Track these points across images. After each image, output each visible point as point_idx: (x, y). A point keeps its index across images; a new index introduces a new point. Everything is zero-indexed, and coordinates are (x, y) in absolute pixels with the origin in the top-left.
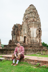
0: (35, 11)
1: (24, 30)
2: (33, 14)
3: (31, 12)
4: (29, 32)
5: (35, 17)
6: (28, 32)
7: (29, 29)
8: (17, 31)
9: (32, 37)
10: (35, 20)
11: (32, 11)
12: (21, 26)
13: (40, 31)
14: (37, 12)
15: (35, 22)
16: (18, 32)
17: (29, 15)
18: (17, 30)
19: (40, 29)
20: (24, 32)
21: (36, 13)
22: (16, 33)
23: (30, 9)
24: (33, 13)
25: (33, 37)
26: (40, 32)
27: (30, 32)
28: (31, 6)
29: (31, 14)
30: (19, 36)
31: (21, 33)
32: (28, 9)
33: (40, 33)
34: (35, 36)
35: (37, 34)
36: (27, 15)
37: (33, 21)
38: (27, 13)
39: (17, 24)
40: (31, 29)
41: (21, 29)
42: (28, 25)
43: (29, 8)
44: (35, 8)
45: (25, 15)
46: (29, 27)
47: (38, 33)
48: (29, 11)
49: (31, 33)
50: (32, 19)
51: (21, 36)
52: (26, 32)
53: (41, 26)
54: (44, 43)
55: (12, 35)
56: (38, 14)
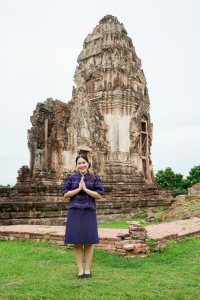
0: (123, 42)
1: (79, 125)
2: (113, 56)
3: (107, 50)
4: (99, 129)
5: (123, 71)
6: (97, 130)
7: (101, 118)
8: (50, 131)
9: (113, 150)
10: (125, 80)
11: (110, 42)
12: (66, 109)
13: (143, 124)
14: (131, 45)
15: (124, 88)
16: (54, 132)
17: (98, 61)
18: (51, 125)
19: (146, 116)
20: (80, 133)
21: (126, 53)
22: (46, 138)
23: (100, 35)
24: (116, 50)
25: (118, 152)
26: (143, 129)
27: (106, 131)
28: (104, 20)
29: (105, 57)
30: (58, 152)
31: (66, 139)
32: (95, 37)
33: (144, 136)
34: (125, 145)
35: (131, 137)
36: (91, 61)
37: (117, 84)
38: (90, 54)
39: (49, 100)
40: (108, 118)
41: (68, 119)
42: (94, 103)
43: (98, 30)
44: (124, 32)
45: (82, 60)
46: (98, 109)
47: (136, 134)
48: (98, 42)
49: (110, 136)
50: (109, 78)
51: (65, 148)
52: (86, 133)
53: (148, 103)
54: (172, 174)
55: (30, 145)
56: (134, 55)
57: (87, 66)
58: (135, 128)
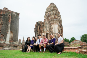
0: (55, 8)
1: (46, 27)
2: (53, 11)
3: (52, 10)
4: (51, 28)
5: (56, 15)
6: (50, 28)
7: (51, 25)
8: (39, 28)
9: (54, 33)
10: (56, 17)
11: (53, 8)
12: (43, 23)
13: (61, 27)
14: (57, 9)
15: (56, 18)
16: (40, 29)
17: (50, 13)
18: (40, 27)
19: (62, 25)
20: (47, 29)
21: (56, 11)
22: (39, 30)
23: (50, 7)
24: (54, 10)
25: (55, 33)
26: (61, 28)
27: (52, 28)
28: (51, 4)
29: (52, 12)
30: (42, 33)
31: (43, 30)
32: (49, 7)
33: (61, 29)
34: (57, 32)
35: (58, 30)
36: (48, 13)
37: (55, 18)
38: (48, 11)
39: (39, 21)
40: (53, 25)
41: (44, 26)
42: (49, 22)
43: (50, 6)
44: (56, 6)
45: (46, 13)
46: (50, 23)
47: (59, 29)
49: (53, 30)
50: (53, 16)
51: (43, 32)
52: (48, 29)
53: (62, 22)
54: (66, 39)
55: (35, 32)
56: (58, 11)
57: (47, 14)
58: (59, 28)
